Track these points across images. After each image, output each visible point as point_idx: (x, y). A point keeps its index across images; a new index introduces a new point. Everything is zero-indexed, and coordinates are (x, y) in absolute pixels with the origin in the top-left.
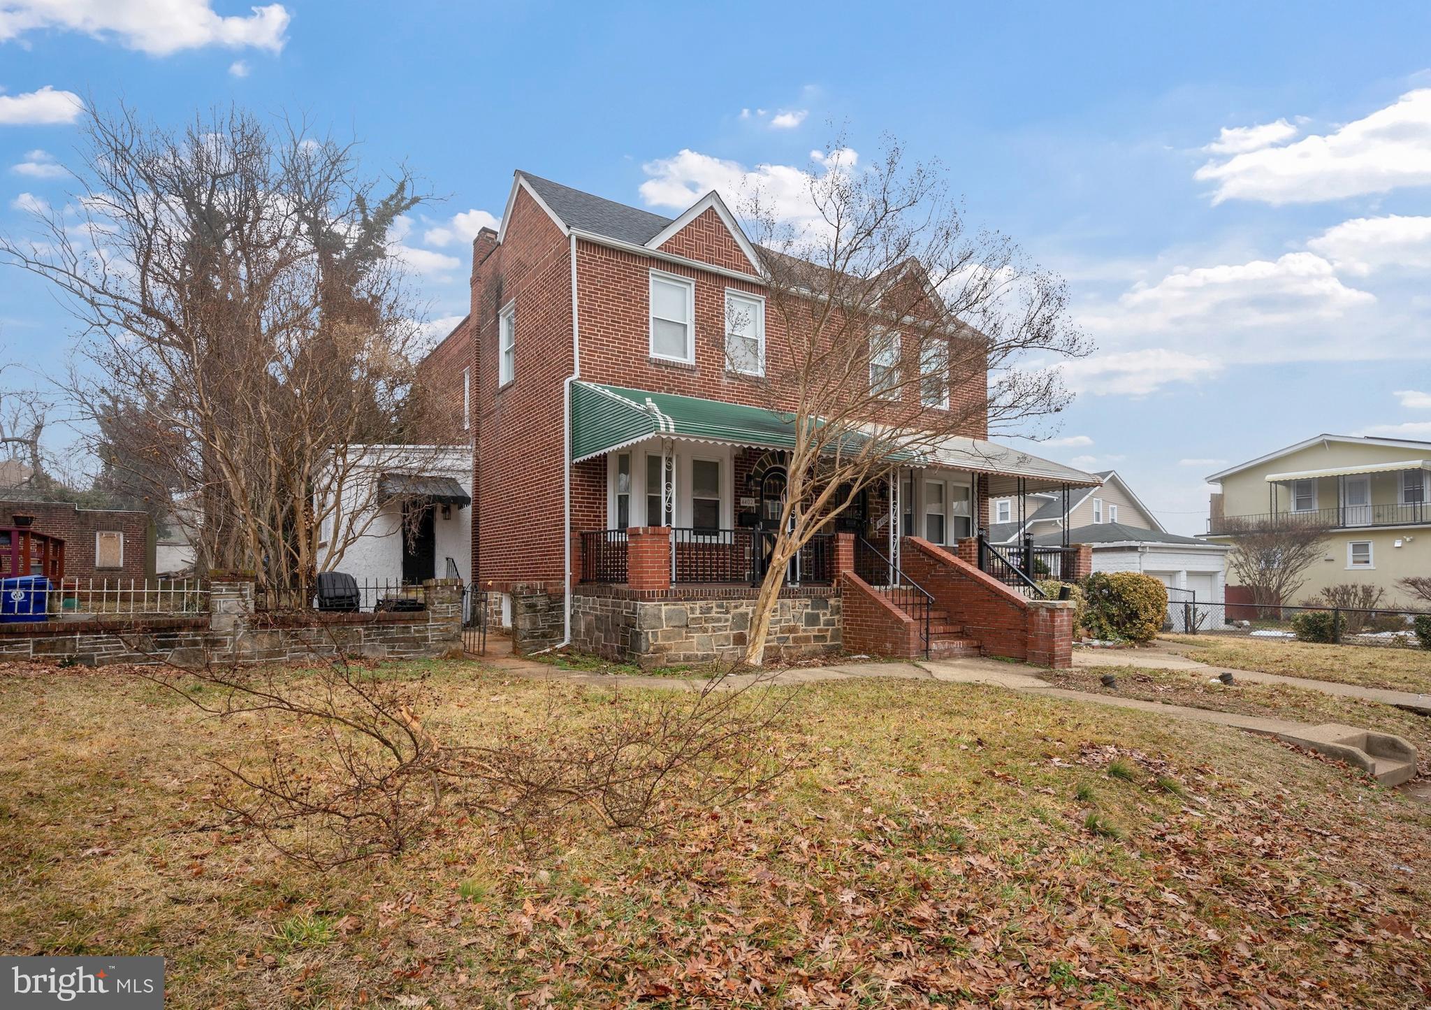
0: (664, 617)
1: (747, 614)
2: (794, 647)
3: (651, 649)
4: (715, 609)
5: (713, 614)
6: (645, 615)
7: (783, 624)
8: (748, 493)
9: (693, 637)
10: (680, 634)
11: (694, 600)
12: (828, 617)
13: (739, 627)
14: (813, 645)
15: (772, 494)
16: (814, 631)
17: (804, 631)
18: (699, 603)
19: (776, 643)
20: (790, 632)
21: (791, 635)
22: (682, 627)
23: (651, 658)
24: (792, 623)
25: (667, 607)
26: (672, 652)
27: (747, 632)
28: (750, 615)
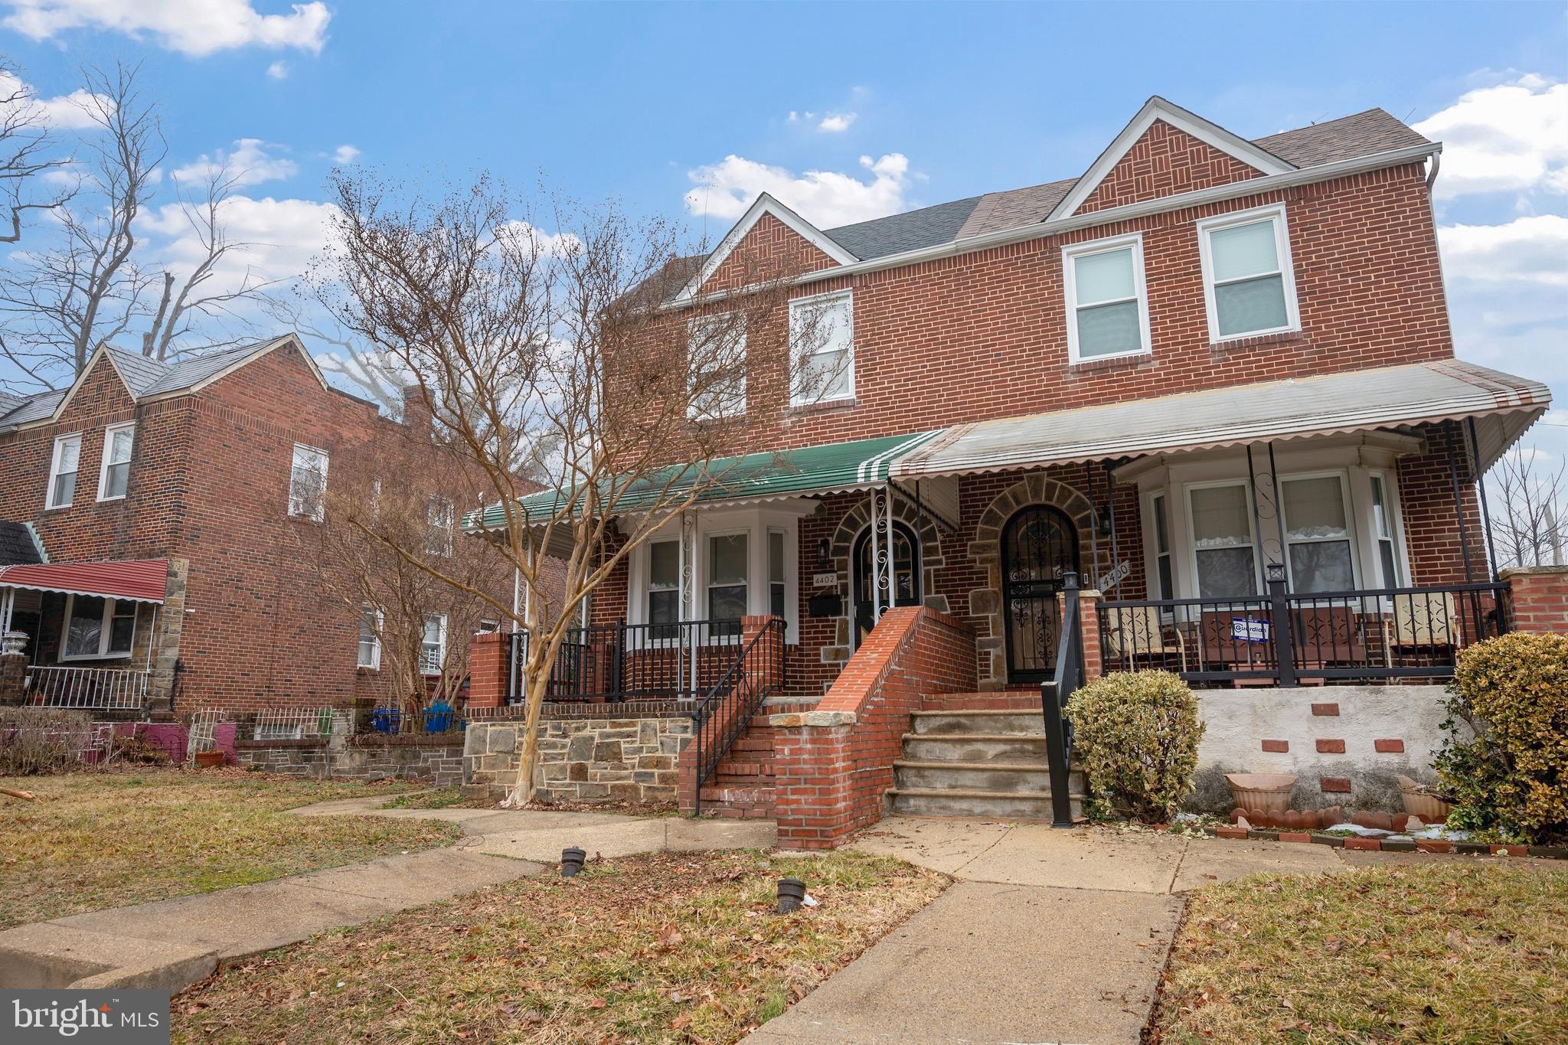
0: (488, 739)
1: (592, 738)
2: (664, 789)
3: (475, 777)
4: (549, 732)
5: (548, 738)
6: (470, 737)
7: (644, 754)
8: (826, 567)
10: (505, 761)
13: (582, 756)
19: (632, 782)
20: (656, 766)
21: (656, 771)
22: (507, 753)
23: (473, 789)
24: (659, 754)
25: (493, 728)
26: (496, 783)
27: (590, 763)
28: (597, 740)
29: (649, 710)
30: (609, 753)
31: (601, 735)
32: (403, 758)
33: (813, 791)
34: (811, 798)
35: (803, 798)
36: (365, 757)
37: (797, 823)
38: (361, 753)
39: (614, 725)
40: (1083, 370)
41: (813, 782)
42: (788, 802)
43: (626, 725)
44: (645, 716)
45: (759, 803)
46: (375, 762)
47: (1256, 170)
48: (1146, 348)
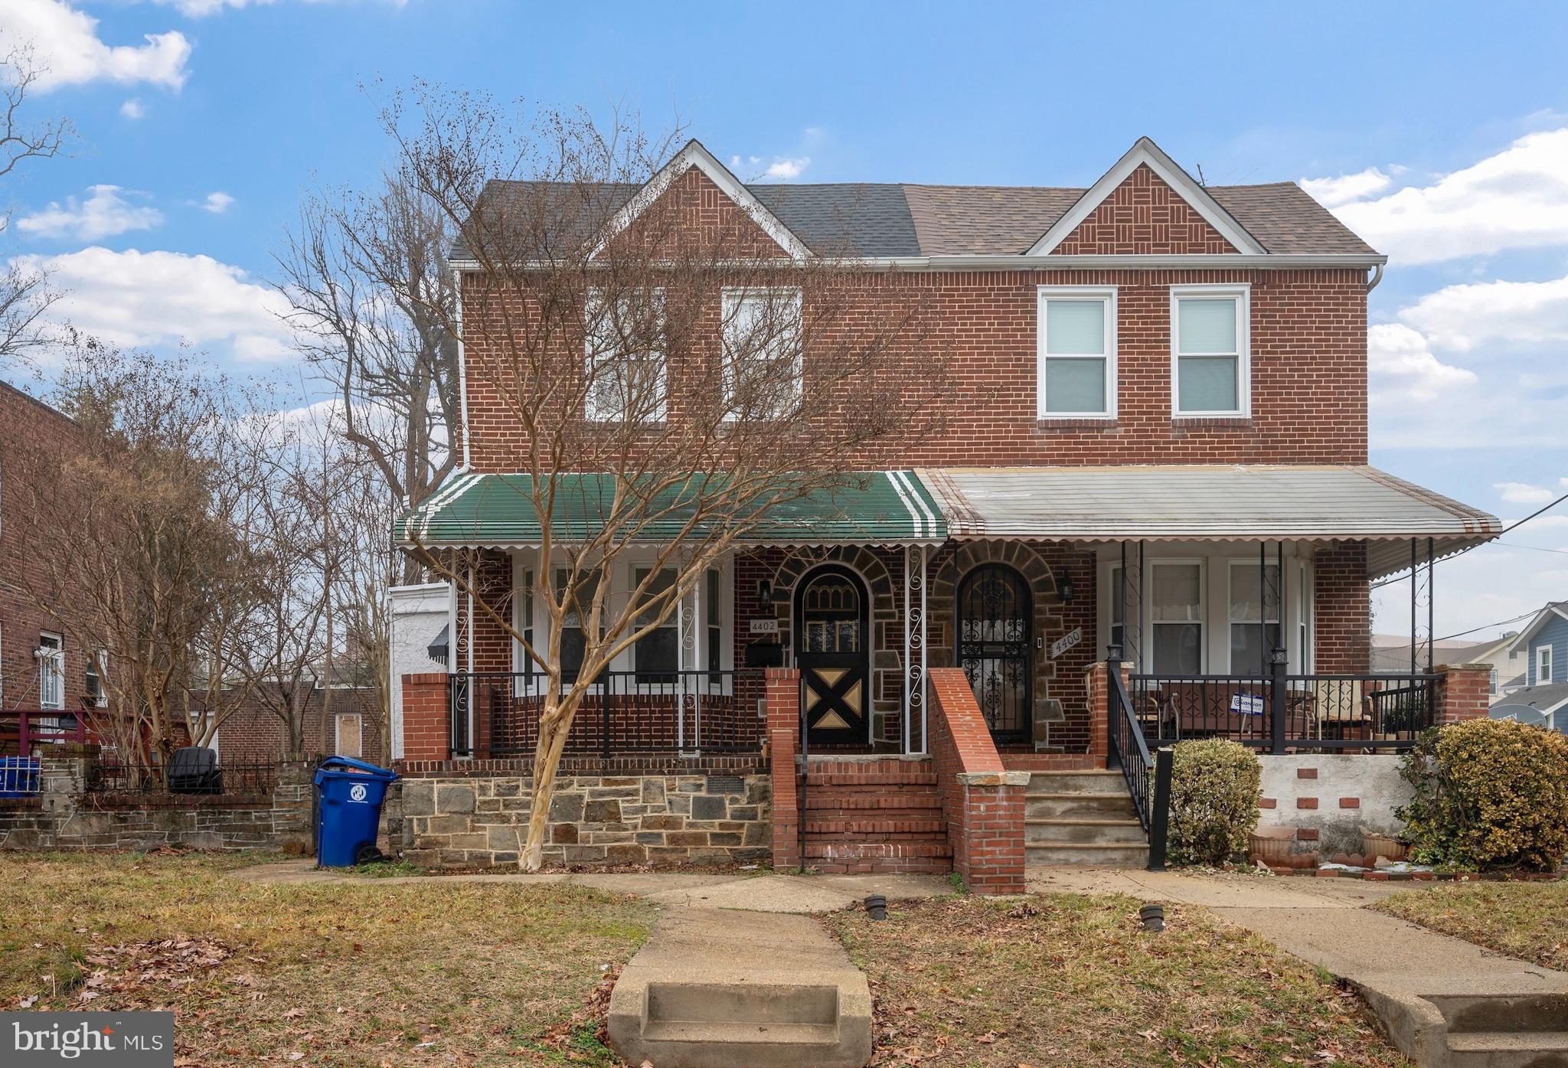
0: (436, 799)
1: (581, 797)
2: (673, 850)
3: (418, 842)
4: (522, 789)
5: (520, 796)
6: (408, 795)
7: (649, 814)
8: (766, 613)
9: (484, 828)
10: (462, 824)
11: (487, 775)
12: (743, 804)
13: (568, 817)
14: (709, 848)
15: (829, 610)
16: (713, 826)
17: (691, 825)
18: (493, 782)
19: (634, 843)
20: (664, 826)
21: (664, 832)
22: (465, 813)
23: (417, 855)
24: (668, 813)
25: (441, 785)
26: (451, 848)
27: (579, 824)
28: (587, 799)
29: (654, 766)
30: (604, 812)
31: (592, 794)
32: (173, 822)
33: (1008, 843)
34: (1005, 849)
35: (997, 849)
36: (108, 821)
37: (992, 871)
38: (100, 817)
39: (607, 783)
40: (1051, 426)
41: (1009, 834)
42: (982, 854)
43: (625, 782)
44: (648, 773)
45: (865, 858)
46: (126, 828)
47: (1228, 244)
48: (1112, 412)
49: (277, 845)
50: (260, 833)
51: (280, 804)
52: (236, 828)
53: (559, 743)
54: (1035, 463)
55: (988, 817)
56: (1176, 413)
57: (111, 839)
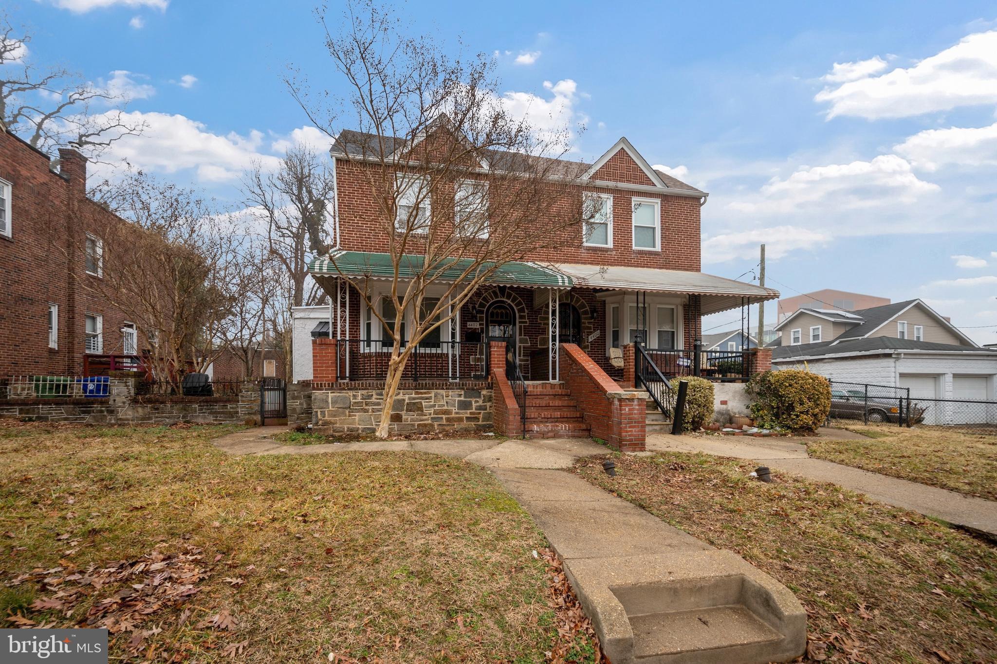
0: (330, 401)
1: (404, 400)
2: (448, 425)
3: (320, 422)
4: (375, 396)
5: (373, 400)
6: (315, 399)
7: (437, 408)
8: (473, 319)
9: (355, 415)
10: (344, 413)
11: (357, 389)
12: (481, 403)
13: (397, 409)
14: (465, 424)
15: (499, 319)
16: (467, 413)
17: (457, 413)
18: (360, 393)
19: (430, 422)
20: (444, 414)
21: (444, 416)
22: (345, 408)
23: (320, 429)
24: (446, 408)
25: (333, 394)
26: (338, 425)
27: (403, 413)
28: (407, 401)
29: (439, 385)
30: (414, 407)
31: (409, 399)
33: (638, 427)
34: (637, 429)
35: (634, 429)
37: (631, 440)
39: (417, 393)
40: (589, 249)
41: (639, 422)
43: (425, 393)
44: (436, 389)
47: (653, 183)
48: (610, 245)
49: (241, 420)
50: (232, 415)
51: (243, 401)
52: (219, 413)
53: (399, 374)
54: (582, 263)
55: (630, 414)
56: (634, 248)
57: (150, 418)
